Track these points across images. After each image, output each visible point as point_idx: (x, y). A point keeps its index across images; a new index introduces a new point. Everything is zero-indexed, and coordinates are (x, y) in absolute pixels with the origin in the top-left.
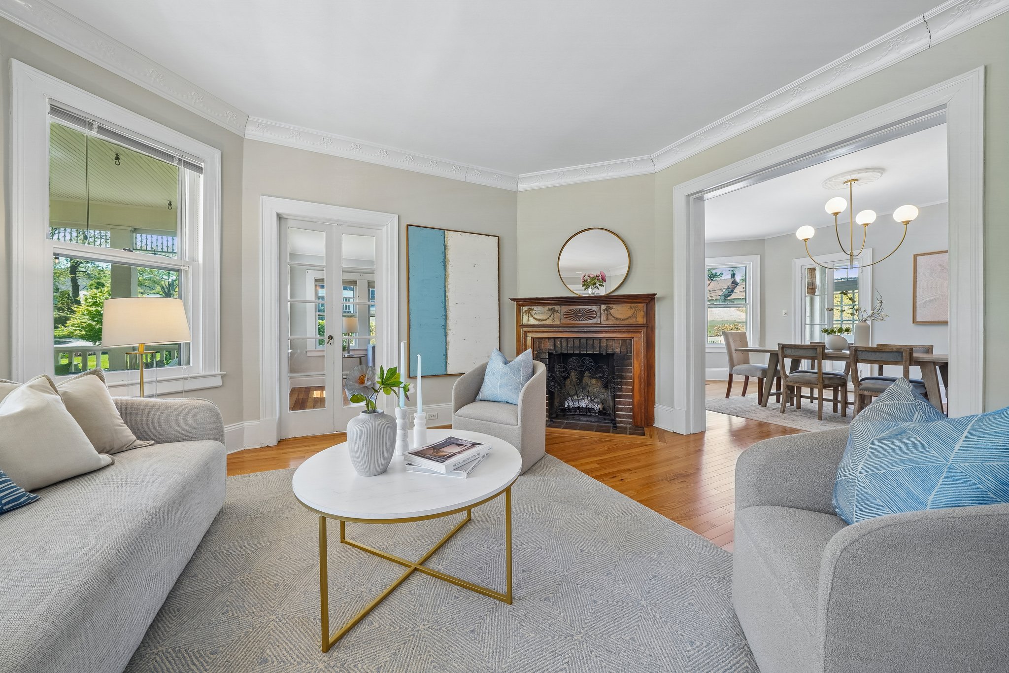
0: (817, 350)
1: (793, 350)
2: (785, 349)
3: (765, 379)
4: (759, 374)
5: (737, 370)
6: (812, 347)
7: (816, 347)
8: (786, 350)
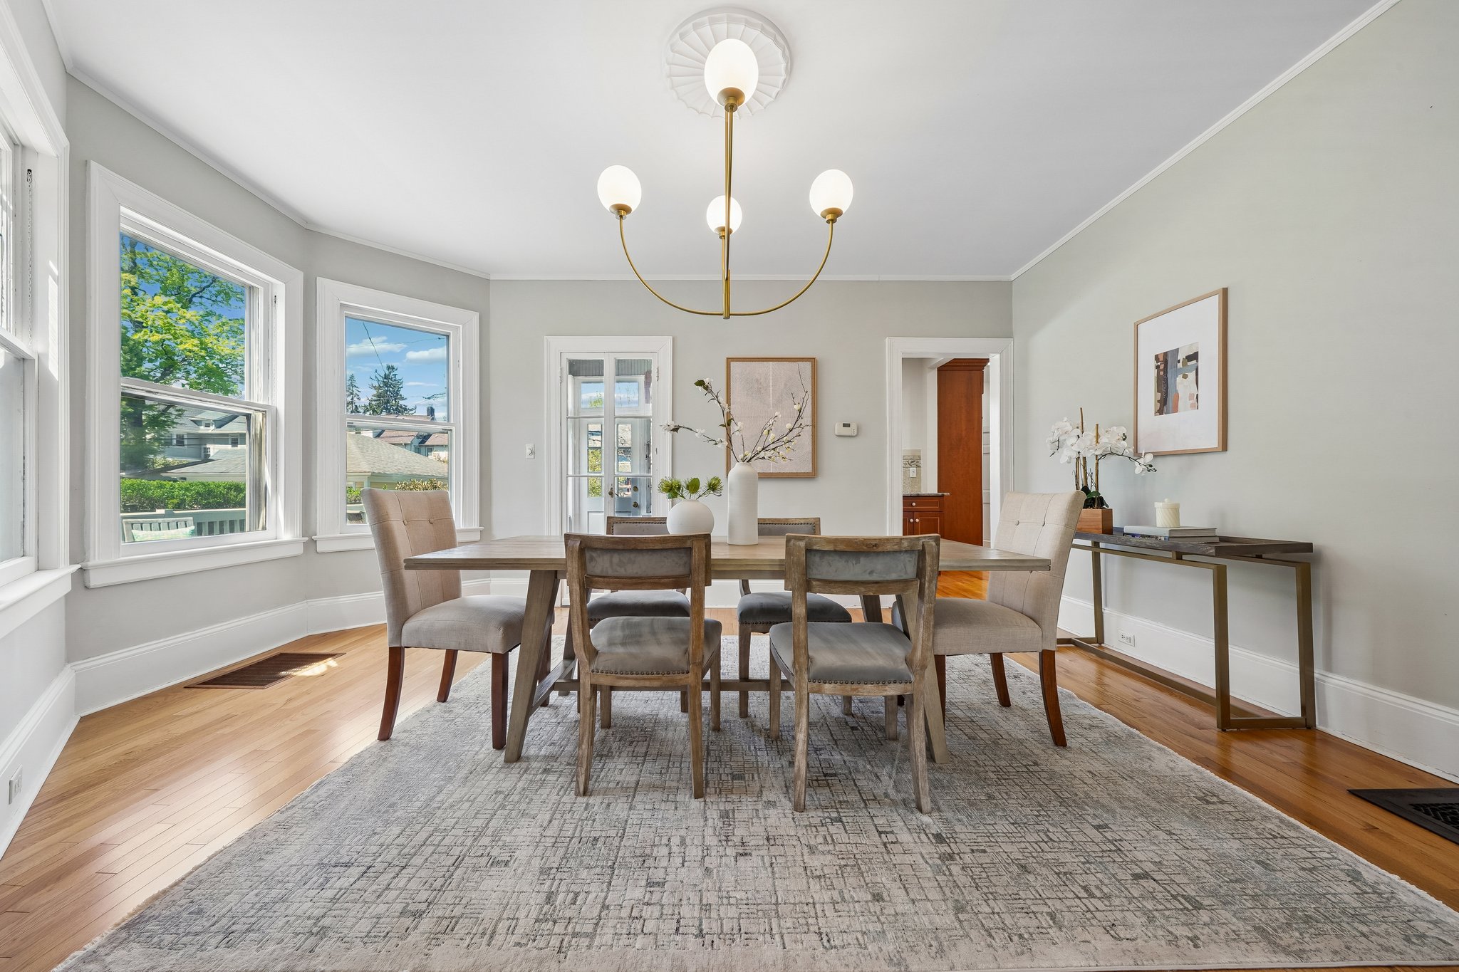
0: (691, 553)
1: (616, 558)
2: (588, 555)
3: (514, 657)
4: (495, 640)
5: (417, 631)
6: (677, 545)
7: (688, 544)
8: (592, 559)
